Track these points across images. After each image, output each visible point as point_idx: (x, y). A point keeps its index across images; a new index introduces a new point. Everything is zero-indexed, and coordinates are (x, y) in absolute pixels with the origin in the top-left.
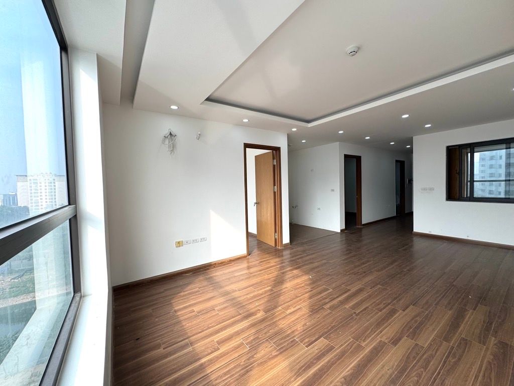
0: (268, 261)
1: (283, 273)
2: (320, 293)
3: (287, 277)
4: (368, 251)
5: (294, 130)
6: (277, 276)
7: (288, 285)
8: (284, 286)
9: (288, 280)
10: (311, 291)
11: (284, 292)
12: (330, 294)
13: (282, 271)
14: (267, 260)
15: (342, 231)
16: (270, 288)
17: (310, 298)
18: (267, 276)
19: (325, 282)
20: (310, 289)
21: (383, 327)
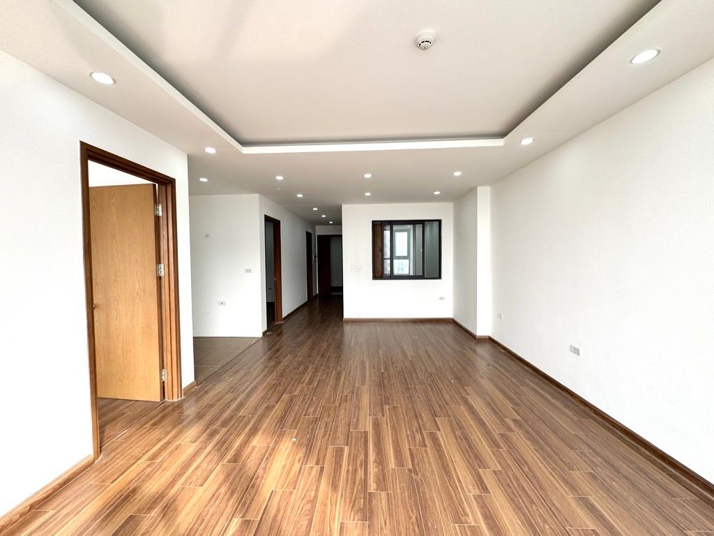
0: (173, 446)
1: (235, 459)
2: (338, 465)
3: (251, 463)
4: (323, 356)
5: (211, 150)
6: (228, 475)
7: (272, 482)
8: (265, 492)
9: (260, 471)
10: (322, 469)
11: (278, 510)
12: (352, 458)
13: (229, 456)
14: (168, 443)
15: (264, 334)
16: (236, 522)
17: (335, 487)
18: (201, 490)
19: (324, 437)
20: (316, 469)
21: (453, 471)
